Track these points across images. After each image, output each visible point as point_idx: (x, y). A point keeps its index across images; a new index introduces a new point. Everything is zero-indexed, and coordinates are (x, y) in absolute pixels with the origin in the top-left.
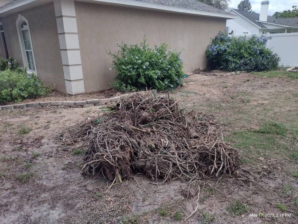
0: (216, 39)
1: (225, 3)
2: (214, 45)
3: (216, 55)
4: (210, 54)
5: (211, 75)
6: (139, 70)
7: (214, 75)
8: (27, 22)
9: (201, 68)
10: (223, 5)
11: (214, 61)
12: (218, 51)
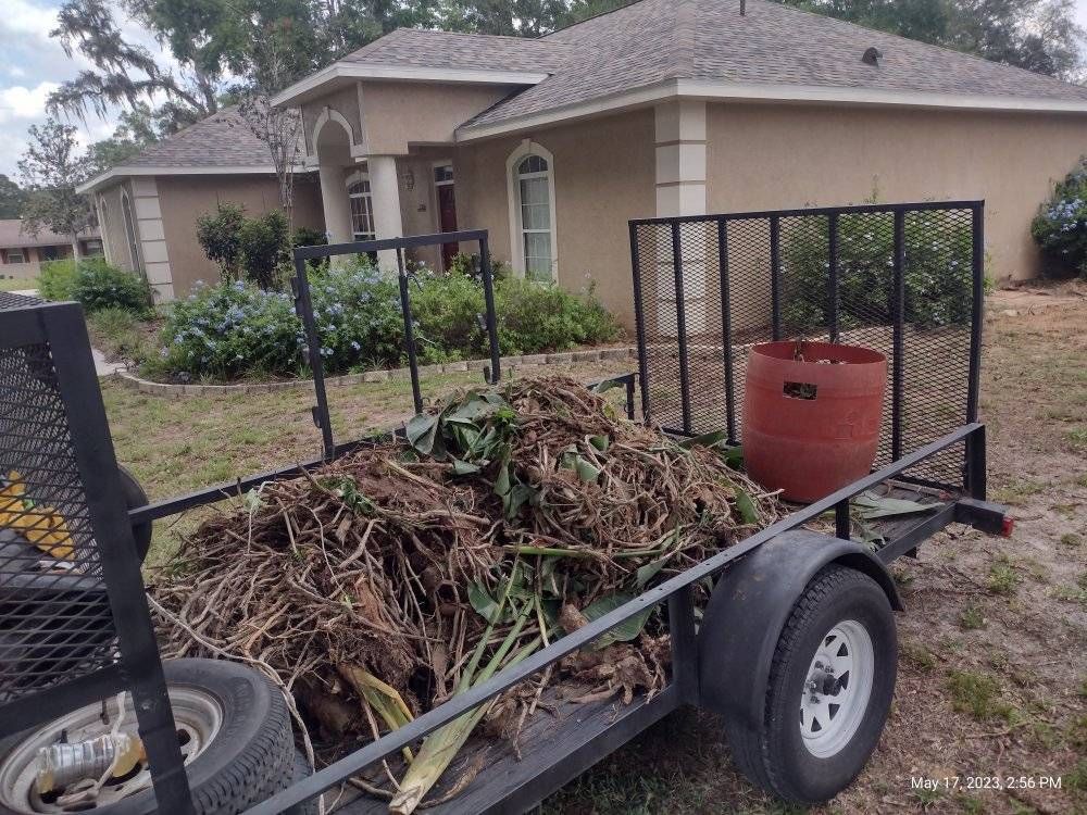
0: (1068, 183)
1: (1063, 46)
2: (1064, 202)
3: (1072, 230)
4: (1051, 231)
5: (1062, 295)
6: (871, 271)
7: (1071, 293)
8: (549, 158)
9: (1017, 276)
10: (1059, 54)
11: (1065, 251)
12: (1079, 220)
